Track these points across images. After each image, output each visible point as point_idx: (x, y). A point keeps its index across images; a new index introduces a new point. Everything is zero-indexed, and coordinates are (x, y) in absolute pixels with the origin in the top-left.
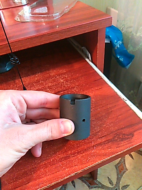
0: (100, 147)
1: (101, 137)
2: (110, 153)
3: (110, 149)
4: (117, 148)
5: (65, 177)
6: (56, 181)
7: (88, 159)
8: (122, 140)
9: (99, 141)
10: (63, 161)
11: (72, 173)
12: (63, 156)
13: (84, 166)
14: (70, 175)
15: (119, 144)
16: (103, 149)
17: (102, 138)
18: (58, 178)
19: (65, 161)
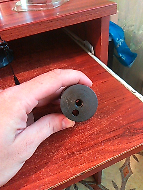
0: (109, 143)
1: (109, 132)
2: (121, 149)
3: (120, 145)
4: (128, 143)
5: (69, 177)
6: (59, 182)
7: (96, 157)
8: (134, 134)
9: (108, 136)
10: (67, 159)
11: (78, 173)
12: (67, 153)
13: (92, 164)
14: (76, 175)
15: (130, 139)
16: (112, 145)
17: (111, 133)
18: (62, 179)
19: (69, 159)
